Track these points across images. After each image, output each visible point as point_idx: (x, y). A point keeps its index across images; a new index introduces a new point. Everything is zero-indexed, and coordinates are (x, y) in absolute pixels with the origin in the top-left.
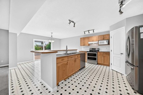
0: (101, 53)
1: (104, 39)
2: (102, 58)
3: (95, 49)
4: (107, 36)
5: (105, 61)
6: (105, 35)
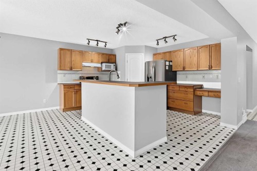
3: (92, 78)
6: (111, 55)
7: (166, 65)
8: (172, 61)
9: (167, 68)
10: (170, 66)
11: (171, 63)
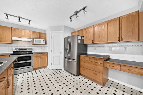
0: (38, 54)
1: (40, 38)
2: (40, 60)
3: (26, 49)
4: (43, 35)
5: (43, 63)
6: (42, 33)
7: (78, 39)
8: (83, 37)
9: (79, 41)
10: (82, 41)
11: (83, 38)
